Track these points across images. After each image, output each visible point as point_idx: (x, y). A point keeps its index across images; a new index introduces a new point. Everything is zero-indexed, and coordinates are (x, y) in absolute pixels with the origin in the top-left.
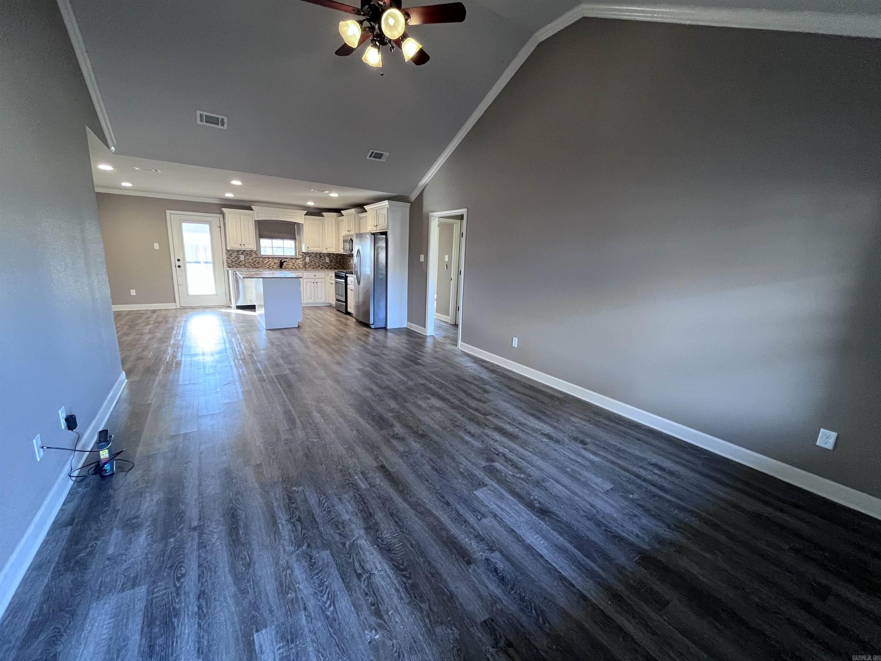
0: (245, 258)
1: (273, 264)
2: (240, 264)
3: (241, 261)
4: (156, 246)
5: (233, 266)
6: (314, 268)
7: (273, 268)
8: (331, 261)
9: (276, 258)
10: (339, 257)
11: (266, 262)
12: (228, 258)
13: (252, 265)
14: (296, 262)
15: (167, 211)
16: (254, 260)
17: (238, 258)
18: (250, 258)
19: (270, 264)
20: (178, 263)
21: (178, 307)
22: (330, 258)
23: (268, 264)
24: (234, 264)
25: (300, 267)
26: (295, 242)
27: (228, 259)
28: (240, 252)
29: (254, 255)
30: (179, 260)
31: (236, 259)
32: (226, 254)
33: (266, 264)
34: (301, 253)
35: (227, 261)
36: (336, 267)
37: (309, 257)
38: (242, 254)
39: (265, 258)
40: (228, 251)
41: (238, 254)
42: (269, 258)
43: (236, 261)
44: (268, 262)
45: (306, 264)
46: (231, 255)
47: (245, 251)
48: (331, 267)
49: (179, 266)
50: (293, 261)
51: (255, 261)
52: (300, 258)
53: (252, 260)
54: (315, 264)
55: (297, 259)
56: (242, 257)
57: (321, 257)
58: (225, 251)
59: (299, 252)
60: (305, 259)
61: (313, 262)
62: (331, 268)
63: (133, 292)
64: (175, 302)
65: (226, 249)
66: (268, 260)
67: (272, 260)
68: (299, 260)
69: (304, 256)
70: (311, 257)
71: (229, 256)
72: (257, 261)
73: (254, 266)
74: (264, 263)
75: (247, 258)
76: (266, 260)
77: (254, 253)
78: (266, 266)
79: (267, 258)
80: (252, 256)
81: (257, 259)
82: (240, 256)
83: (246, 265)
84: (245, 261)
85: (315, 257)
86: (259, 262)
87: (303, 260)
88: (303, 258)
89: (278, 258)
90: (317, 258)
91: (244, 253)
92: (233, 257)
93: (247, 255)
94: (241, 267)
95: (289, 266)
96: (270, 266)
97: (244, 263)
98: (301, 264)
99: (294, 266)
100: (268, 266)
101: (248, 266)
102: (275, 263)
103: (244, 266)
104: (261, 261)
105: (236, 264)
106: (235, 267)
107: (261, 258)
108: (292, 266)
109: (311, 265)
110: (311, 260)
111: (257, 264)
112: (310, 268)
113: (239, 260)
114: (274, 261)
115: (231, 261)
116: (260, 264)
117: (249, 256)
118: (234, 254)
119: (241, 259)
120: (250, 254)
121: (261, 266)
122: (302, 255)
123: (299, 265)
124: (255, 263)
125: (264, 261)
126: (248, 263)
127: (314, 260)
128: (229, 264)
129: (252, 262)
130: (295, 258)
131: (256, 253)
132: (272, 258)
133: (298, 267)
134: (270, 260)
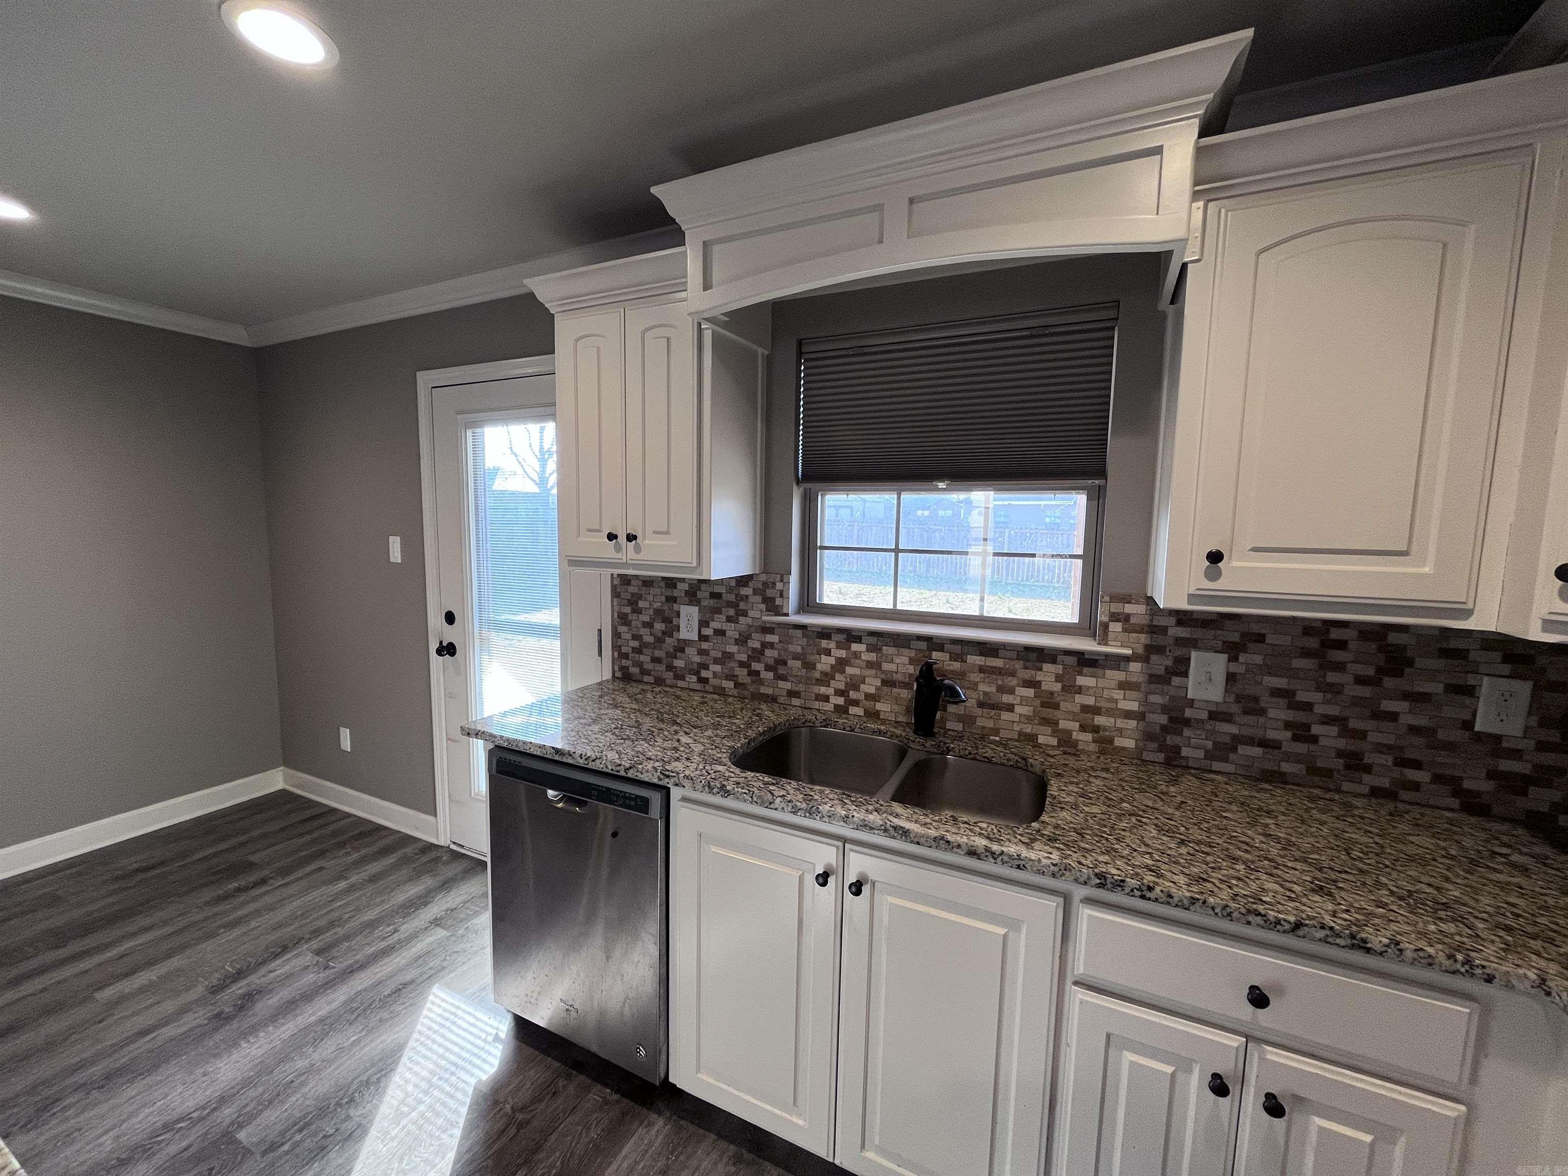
0: (703, 624)
1: (871, 686)
2: (679, 663)
3: (681, 646)
4: (395, 549)
5: (644, 672)
7: (873, 715)
9: (901, 641)
11: (825, 663)
12: (623, 619)
13: (742, 673)
14: (1071, 689)
15: (419, 374)
17: (671, 626)
18: (732, 631)
19: (854, 684)
20: (450, 634)
21: (443, 838)
23: (839, 682)
24: (645, 658)
25: (1105, 743)
26: (1097, 498)
27: (623, 629)
28: (682, 592)
29: (757, 613)
30: (450, 618)
31: (659, 626)
33: (826, 679)
34: (1136, 610)
35: (616, 635)
37: (1232, 650)
38: (691, 600)
40: (622, 581)
41: (671, 600)
43: (660, 641)
44: (841, 664)
46: (631, 607)
47: (702, 580)
49: (451, 649)
50: (1048, 676)
51: (757, 655)
52: (1117, 661)
53: (742, 640)
54: (1302, 734)
55: (1088, 661)
56: (689, 624)
58: (605, 582)
59: (1114, 598)
60: (1181, 668)
61: (1278, 712)
64: (435, 813)
65: (615, 572)
66: (842, 653)
67: (872, 657)
68: (1114, 676)
69: (1168, 641)
70: (1252, 658)
71: (628, 610)
72: (768, 652)
73: (752, 688)
74: (817, 675)
75: (715, 625)
76: (828, 653)
77: (755, 592)
78: (826, 699)
79: (841, 637)
80: (745, 614)
81: (770, 638)
82: (678, 615)
83: (704, 674)
84: (705, 645)
85: (1306, 653)
86: (785, 664)
87: (1153, 679)
88: (1160, 663)
89: (923, 645)
90: (1340, 667)
91: (700, 594)
92: (646, 619)
93: (718, 611)
94: (680, 683)
95: (1005, 715)
96: (856, 703)
97: (697, 659)
98: (1128, 715)
99: (1051, 723)
100: (840, 701)
101: (713, 681)
102: (888, 683)
103: (694, 678)
104: (796, 657)
105: (656, 660)
106: (651, 679)
107: (799, 633)
108: (1029, 719)
109: (1238, 740)
110: (1251, 690)
111: (771, 675)
112: (1216, 766)
113: (671, 636)
114: (886, 666)
115: (635, 637)
116: (784, 678)
117: (723, 618)
118: (651, 598)
119: (684, 634)
120: (730, 604)
121: (792, 694)
122: (1152, 629)
123: (1100, 720)
124: (756, 666)
125: (812, 658)
126: (716, 661)
127: (1286, 694)
128: (625, 656)
129: (743, 657)
130: (1068, 653)
131: (770, 593)
132: (873, 640)
133: (1088, 737)
134: (857, 655)
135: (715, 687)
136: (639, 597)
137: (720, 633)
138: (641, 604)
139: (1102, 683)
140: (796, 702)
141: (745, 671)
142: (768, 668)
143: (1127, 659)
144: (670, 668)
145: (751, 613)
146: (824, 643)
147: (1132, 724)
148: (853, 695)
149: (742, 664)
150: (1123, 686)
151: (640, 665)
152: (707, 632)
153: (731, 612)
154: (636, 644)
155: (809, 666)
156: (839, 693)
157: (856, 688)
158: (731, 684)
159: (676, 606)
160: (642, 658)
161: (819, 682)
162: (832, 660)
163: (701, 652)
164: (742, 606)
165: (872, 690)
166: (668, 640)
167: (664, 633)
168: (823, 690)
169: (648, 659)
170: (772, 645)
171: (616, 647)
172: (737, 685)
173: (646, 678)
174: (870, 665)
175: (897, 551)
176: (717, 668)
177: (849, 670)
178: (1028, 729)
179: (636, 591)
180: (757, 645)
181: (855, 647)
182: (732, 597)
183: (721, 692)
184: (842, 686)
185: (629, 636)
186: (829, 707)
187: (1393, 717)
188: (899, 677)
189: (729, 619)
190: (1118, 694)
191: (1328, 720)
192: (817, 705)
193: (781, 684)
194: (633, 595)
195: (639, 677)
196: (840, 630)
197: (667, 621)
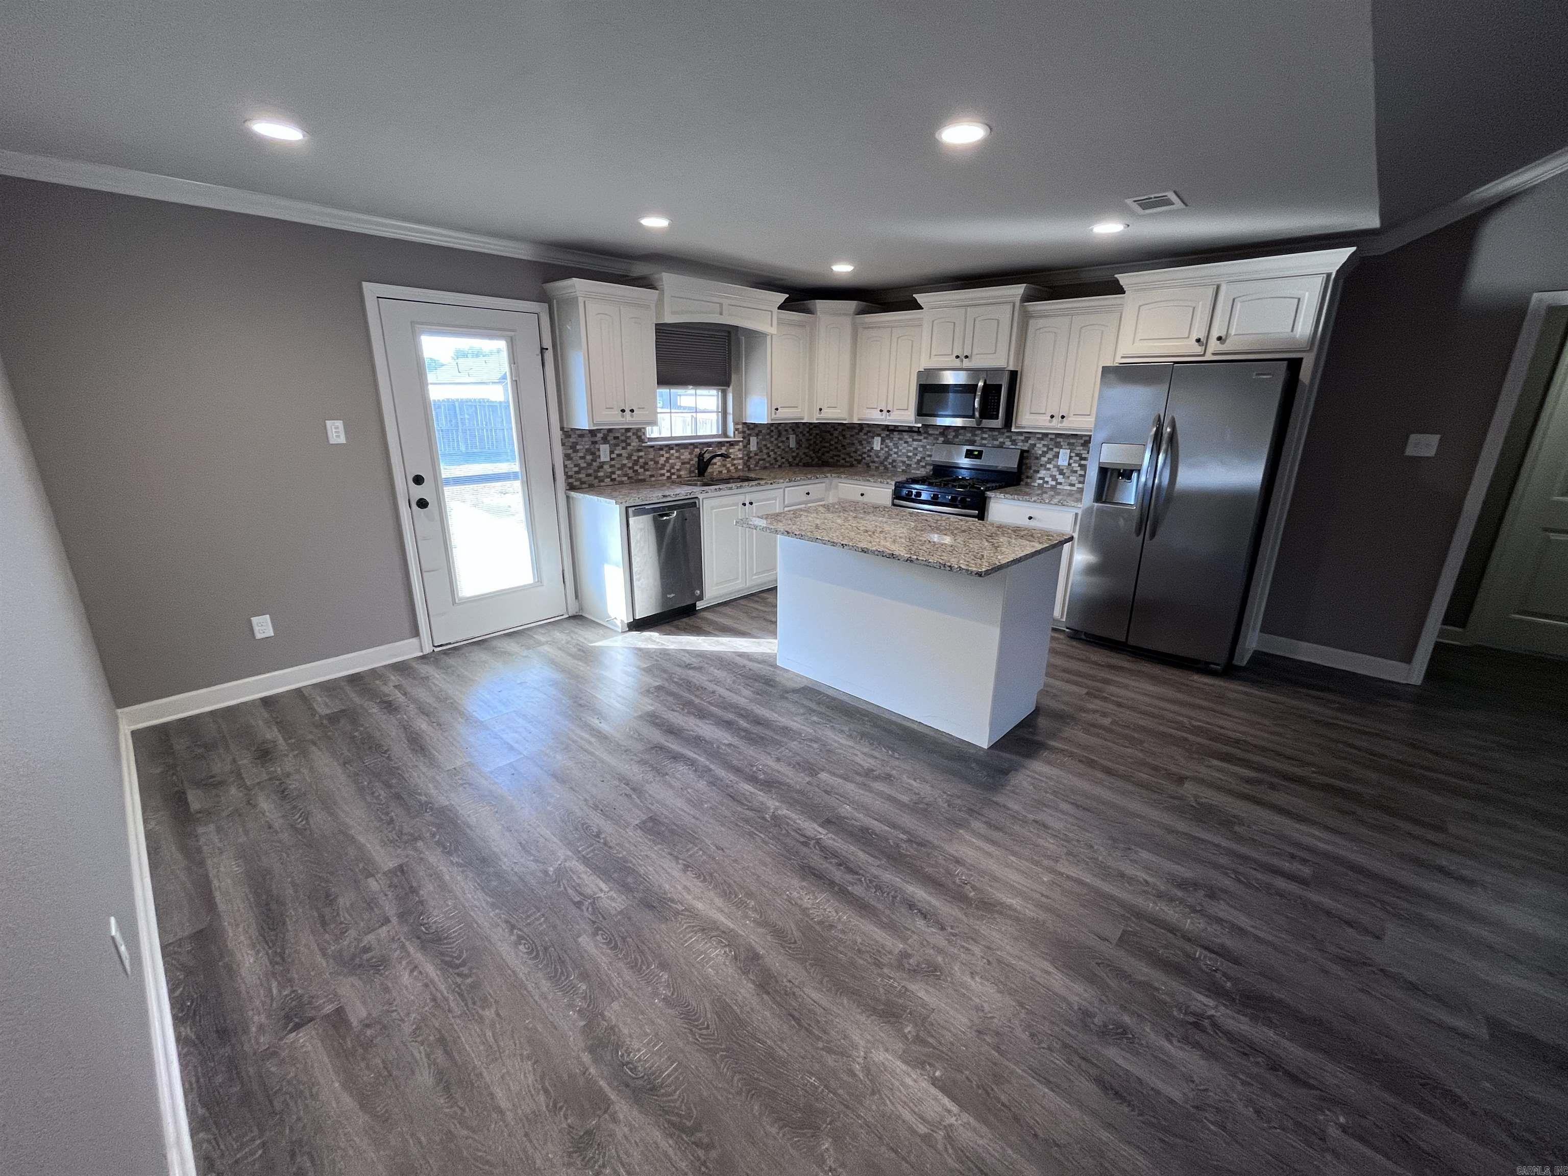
0: (612, 452)
1: (679, 466)
2: (601, 474)
3: (601, 466)
4: (336, 432)
5: (583, 483)
6: (765, 468)
7: (679, 477)
8: (799, 443)
9: (685, 446)
10: (815, 432)
11: (662, 460)
12: (567, 457)
13: (630, 472)
14: (729, 456)
15: (366, 287)
16: (634, 458)
17: (595, 455)
18: (624, 454)
19: (672, 466)
20: (418, 492)
21: (428, 649)
22: (797, 436)
23: (667, 467)
24: (582, 476)
25: (736, 469)
26: (726, 392)
27: (568, 463)
28: (600, 435)
29: (635, 443)
30: (418, 480)
31: (589, 457)
32: (563, 444)
33: (664, 465)
34: (741, 427)
35: (565, 466)
36: (808, 460)
37: (757, 435)
38: (605, 440)
39: (661, 448)
40: (568, 433)
41: (594, 443)
42: (670, 447)
43: (589, 465)
44: (668, 459)
45: (750, 458)
46: (573, 447)
47: (610, 431)
48: (798, 459)
49: (422, 504)
50: (723, 452)
51: (636, 462)
52: (737, 443)
53: (629, 457)
54: (769, 456)
55: (732, 444)
56: (604, 452)
57: (780, 435)
58: (557, 435)
59: (736, 424)
60: (749, 443)
61: (765, 451)
62: (797, 465)
63: (263, 626)
64: (416, 633)
65: (562, 429)
66: (667, 455)
67: (677, 454)
68: (737, 447)
69: (746, 435)
70: (760, 437)
71: (570, 451)
72: (641, 460)
73: (635, 478)
74: (660, 466)
75: (616, 452)
76: (663, 456)
77: (634, 434)
78: (663, 475)
79: (666, 449)
80: (629, 444)
81: (641, 454)
82: (599, 450)
83: (613, 476)
84: (613, 463)
85: (769, 434)
86: (647, 464)
87: (745, 447)
88: (746, 441)
89: (692, 447)
90: (772, 437)
91: (609, 438)
92: (581, 454)
93: (617, 445)
94: (602, 484)
95: (715, 466)
96: (673, 474)
97: (610, 470)
98: (740, 459)
99: (724, 466)
100: (668, 474)
101: (618, 479)
102: (683, 463)
103: (609, 480)
104: (652, 460)
105: (588, 475)
106: (586, 486)
107: (652, 449)
108: (720, 466)
109: (760, 460)
110: (760, 446)
111: (642, 470)
112: (757, 468)
113: (595, 461)
114: (682, 457)
115: (576, 466)
116: (647, 470)
117: (620, 448)
118: (583, 443)
119: (603, 459)
120: (623, 441)
121: (652, 476)
122: (744, 432)
123: (735, 462)
124: (636, 468)
125: (657, 459)
126: (619, 469)
127: (765, 445)
128: (571, 477)
129: (630, 465)
130: (727, 442)
131: (639, 434)
132: (677, 448)
133: (733, 468)
134: (672, 455)
135: (619, 482)
136: (577, 443)
137: (619, 455)
138: (578, 447)
139: (735, 450)
140: (653, 479)
141: (631, 471)
142: (641, 467)
143: (739, 441)
144: (596, 477)
145: (632, 444)
146: (661, 452)
147: (741, 461)
148: (673, 471)
149: (630, 468)
150: (739, 450)
151: (579, 480)
152: (614, 456)
153: (624, 444)
154: (576, 469)
155: (657, 463)
156: (668, 471)
157: (673, 468)
158: (626, 478)
159: (597, 446)
160: (581, 476)
161: (661, 469)
162: (664, 459)
163: (612, 466)
164: (628, 441)
165: (678, 468)
166: (594, 464)
167: (592, 460)
168: (662, 472)
169: (584, 475)
170: (641, 457)
171: (566, 473)
172: (629, 478)
173: (584, 486)
174: (678, 458)
175: (671, 412)
176: (619, 472)
177: (671, 461)
178: (720, 469)
179: (574, 440)
180: (636, 458)
181: (672, 452)
182: (623, 438)
183: (622, 483)
184: (668, 468)
185: (573, 466)
186: (665, 478)
187: (779, 447)
188: (686, 461)
189: (623, 448)
190: (738, 453)
191: (773, 450)
192: (660, 478)
193: (647, 473)
194: (573, 443)
195: (580, 486)
196: (667, 446)
197: (593, 454)
